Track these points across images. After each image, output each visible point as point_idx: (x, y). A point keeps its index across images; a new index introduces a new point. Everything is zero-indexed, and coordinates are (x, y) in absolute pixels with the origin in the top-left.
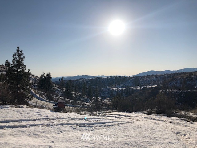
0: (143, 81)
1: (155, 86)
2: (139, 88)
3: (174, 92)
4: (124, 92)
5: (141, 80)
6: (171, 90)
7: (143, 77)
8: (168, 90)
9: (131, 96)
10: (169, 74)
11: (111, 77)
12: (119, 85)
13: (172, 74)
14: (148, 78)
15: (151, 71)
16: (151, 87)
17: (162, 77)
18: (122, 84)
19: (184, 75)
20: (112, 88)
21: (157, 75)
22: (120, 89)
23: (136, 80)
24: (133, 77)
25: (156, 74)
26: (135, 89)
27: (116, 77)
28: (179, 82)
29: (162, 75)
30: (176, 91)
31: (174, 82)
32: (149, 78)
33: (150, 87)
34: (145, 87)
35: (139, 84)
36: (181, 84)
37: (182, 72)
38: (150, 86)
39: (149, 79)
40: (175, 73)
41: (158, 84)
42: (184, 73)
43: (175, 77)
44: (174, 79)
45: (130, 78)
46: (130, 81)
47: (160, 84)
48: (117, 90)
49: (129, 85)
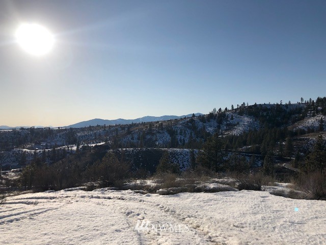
0: (82, 137)
1: (102, 144)
2: (75, 148)
3: (130, 152)
4: (49, 156)
5: (79, 134)
6: (124, 149)
7: (83, 129)
8: (120, 149)
9: (61, 162)
10: (123, 125)
11: (22, 129)
12: (39, 144)
13: (127, 125)
14: (91, 130)
15: (96, 120)
16: (96, 146)
17: (112, 129)
18: (44, 141)
19: (142, 127)
20: (24, 150)
21: (105, 127)
22: (40, 151)
23: (70, 134)
24: (66, 130)
25: (103, 125)
26: (68, 150)
27: (32, 130)
28: (136, 136)
29: (113, 126)
30: (133, 151)
31: (129, 137)
32: (93, 131)
33: (94, 145)
34: (86, 145)
35: (75, 142)
36: (139, 139)
37: (141, 122)
38: (93, 143)
39: (92, 132)
40: (131, 123)
41: (106, 141)
42: (144, 124)
43: (132, 129)
44: (129, 132)
45: (60, 130)
46: (60, 136)
47: (110, 140)
48: (35, 152)
49: (58, 143)
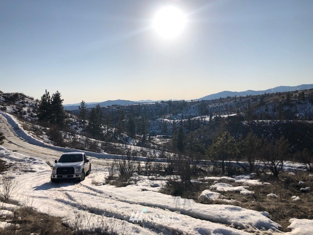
0: (214, 108)
1: (233, 115)
2: (208, 119)
3: (267, 124)
4: (185, 126)
5: (210, 106)
6: (261, 121)
7: (214, 101)
8: (256, 121)
9: (196, 131)
10: (254, 96)
11: (162, 102)
12: (176, 114)
13: (259, 95)
14: (222, 102)
15: (225, 92)
16: (229, 117)
17: (243, 100)
18: (180, 112)
19: (277, 97)
20: (165, 120)
21: (235, 98)
22: (178, 121)
23: (202, 106)
24: (198, 102)
25: (234, 96)
26: (202, 120)
27: (170, 102)
28: (270, 107)
29: (244, 98)
30: (270, 123)
31: (263, 108)
32: (223, 102)
33: (226, 116)
34: (218, 116)
35: (207, 113)
36: (274, 110)
37: (276, 92)
38: (225, 114)
39: (222, 104)
40: (264, 94)
41: (238, 112)
42: (279, 94)
43: (264, 101)
44: (262, 104)
45: (193, 103)
46: (193, 108)
47: (241, 111)
48: (173, 122)
49: (192, 114)
